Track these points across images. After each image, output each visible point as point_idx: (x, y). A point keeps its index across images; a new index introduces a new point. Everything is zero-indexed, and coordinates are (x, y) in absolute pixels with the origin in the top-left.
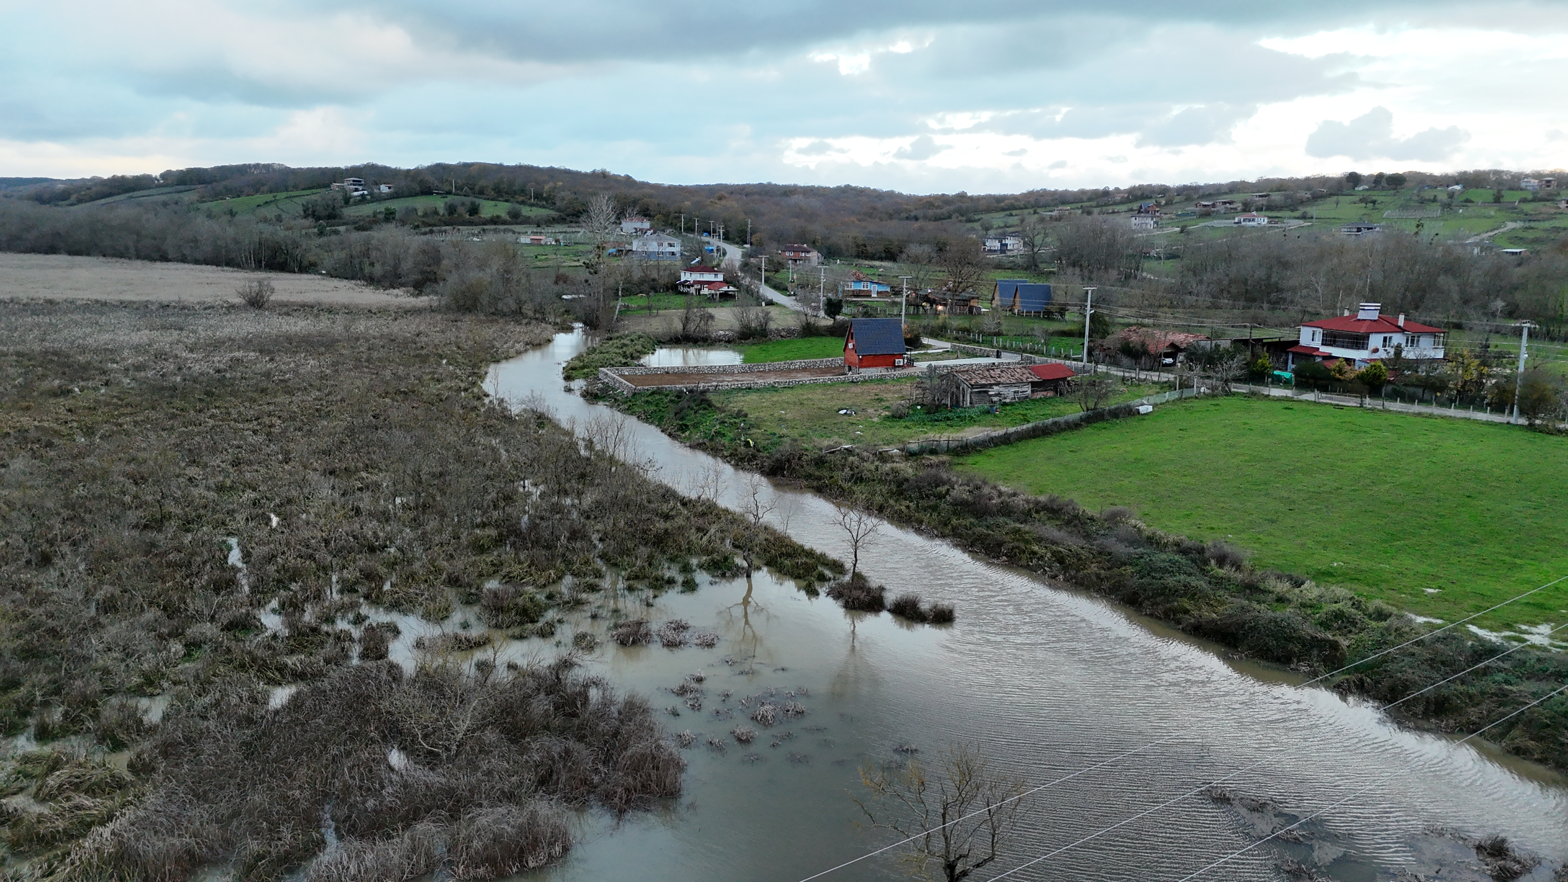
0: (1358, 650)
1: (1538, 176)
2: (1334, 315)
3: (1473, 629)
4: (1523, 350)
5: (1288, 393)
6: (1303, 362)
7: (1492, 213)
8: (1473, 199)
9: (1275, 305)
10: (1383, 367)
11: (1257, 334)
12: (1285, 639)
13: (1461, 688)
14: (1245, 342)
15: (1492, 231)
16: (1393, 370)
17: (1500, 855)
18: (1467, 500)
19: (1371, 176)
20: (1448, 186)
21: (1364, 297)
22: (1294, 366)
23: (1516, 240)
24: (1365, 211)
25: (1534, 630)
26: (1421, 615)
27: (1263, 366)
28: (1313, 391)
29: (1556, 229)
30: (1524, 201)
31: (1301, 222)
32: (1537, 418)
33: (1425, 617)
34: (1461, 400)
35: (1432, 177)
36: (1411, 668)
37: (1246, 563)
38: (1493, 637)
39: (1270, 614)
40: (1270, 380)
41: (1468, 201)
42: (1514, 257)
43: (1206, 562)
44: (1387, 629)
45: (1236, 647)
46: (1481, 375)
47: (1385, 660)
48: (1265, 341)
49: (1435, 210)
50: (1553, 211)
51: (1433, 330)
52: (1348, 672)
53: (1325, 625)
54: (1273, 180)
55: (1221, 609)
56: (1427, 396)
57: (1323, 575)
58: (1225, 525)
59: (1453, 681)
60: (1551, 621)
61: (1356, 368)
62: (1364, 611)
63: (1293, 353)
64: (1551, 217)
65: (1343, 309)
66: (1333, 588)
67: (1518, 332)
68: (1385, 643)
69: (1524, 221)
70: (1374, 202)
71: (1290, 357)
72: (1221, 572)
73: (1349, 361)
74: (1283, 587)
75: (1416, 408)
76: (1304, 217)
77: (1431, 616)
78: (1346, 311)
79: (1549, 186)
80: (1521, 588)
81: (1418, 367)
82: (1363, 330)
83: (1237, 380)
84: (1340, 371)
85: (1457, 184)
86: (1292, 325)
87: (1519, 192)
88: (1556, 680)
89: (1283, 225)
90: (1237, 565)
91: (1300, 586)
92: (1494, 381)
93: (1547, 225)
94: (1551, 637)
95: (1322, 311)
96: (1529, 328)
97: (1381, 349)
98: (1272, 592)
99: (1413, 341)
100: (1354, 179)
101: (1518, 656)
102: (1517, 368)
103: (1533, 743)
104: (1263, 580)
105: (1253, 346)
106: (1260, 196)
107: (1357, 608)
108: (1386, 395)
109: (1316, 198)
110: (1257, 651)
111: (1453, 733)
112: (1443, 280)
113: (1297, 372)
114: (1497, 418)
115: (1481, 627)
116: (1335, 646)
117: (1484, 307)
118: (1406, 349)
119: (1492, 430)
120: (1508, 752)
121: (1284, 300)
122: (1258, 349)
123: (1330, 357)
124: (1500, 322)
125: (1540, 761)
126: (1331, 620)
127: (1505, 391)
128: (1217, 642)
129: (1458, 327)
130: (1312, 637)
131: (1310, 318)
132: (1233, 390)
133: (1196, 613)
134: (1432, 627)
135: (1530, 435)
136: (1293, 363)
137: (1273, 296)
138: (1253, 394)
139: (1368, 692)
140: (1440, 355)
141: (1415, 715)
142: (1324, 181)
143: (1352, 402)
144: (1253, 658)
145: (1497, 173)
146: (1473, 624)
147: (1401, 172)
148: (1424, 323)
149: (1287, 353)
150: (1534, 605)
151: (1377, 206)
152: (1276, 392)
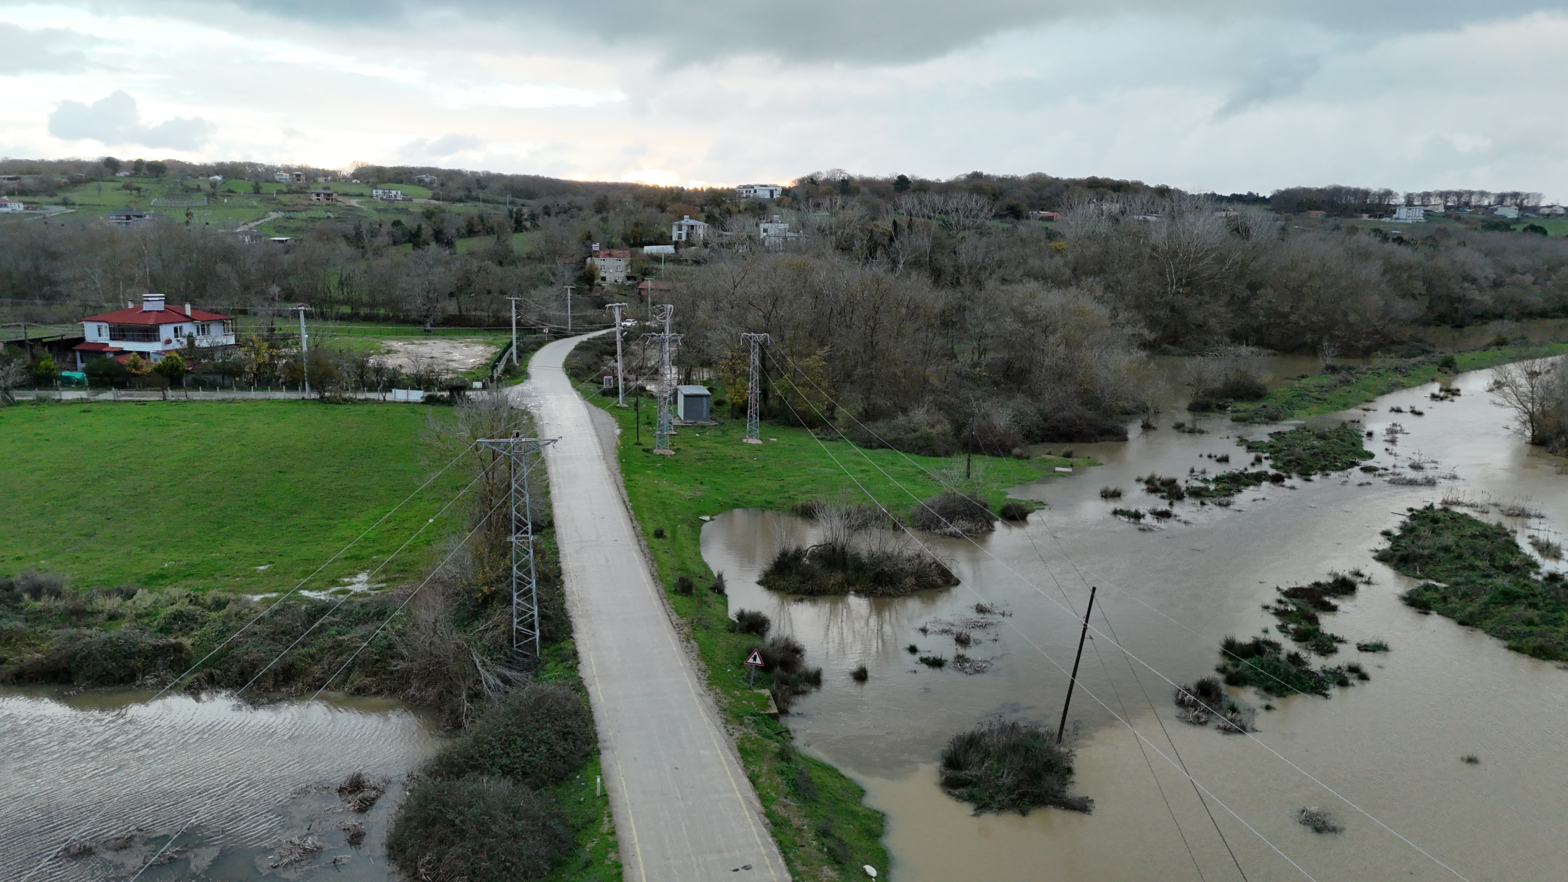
0: (202, 646)
1: (288, 170)
2: (119, 308)
3: (305, 593)
4: (303, 331)
5: (83, 394)
6: (94, 361)
7: (255, 203)
8: (234, 190)
9: (49, 299)
10: (179, 358)
11: (34, 333)
12: (125, 657)
13: (303, 651)
14: (21, 343)
15: (257, 220)
16: (189, 359)
17: (359, 788)
18: (280, 475)
19: (130, 162)
20: (209, 176)
21: (146, 287)
22: (84, 365)
23: (280, 230)
24: (132, 198)
25: (355, 580)
26: (257, 593)
27: (47, 368)
28: (111, 390)
29: (313, 220)
30: (280, 192)
31: (62, 209)
32: (325, 391)
33: (261, 593)
34: (259, 381)
35: (191, 166)
36: (255, 647)
37: (66, 587)
38: (321, 596)
39: (104, 636)
40: (59, 382)
41: (230, 191)
42: (281, 245)
43: (18, 598)
44: (227, 616)
45: (71, 682)
46: (272, 357)
47: (230, 648)
48: (44, 340)
49: (201, 200)
50: (306, 203)
51: (222, 318)
52: (197, 670)
53: (165, 630)
54: (21, 162)
55: (45, 646)
56: (227, 382)
57: (153, 580)
58: (34, 552)
59: (296, 647)
60: (367, 568)
61: (152, 361)
62: (202, 605)
63: (81, 351)
64: (308, 208)
65: (126, 301)
66: (168, 589)
67: (296, 315)
68: (228, 630)
69: (284, 211)
70: (138, 189)
71: (78, 355)
72: (38, 605)
73: (143, 354)
74: (113, 603)
75: (219, 395)
76: (65, 203)
77: (266, 591)
78: (130, 303)
79: (299, 180)
80: (337, 545)
81: (213, 355)
82: (151, 322)
83: (20, 386)
84: (136, 366)
85: (218, 175)
86: (75, 321)
87: (274, 184)
88: (378, 619)
89: (42, 212)
90: (57, 593)
91: (132, 598)
92: (284, 361)
93: (303, 215)
94: (368, 582)
95: (106, 305)
96: (305, 311)
97: (174, 340)
98: (102, 612)
99: (203, 329)
100: (111, 165)
101: (345, 607)
102: (302, 347)
103: (369, 679)
104: (90, 600)
105: (31, 347)
106: (8, 179)
107: (195, 604)
108: (187, 385)
109: (75, 183)
110: (96, 680)
111: (302, 694)
112: (222, 268)
113: (87, 371)
114: (293, 395)
115: (311, 590)
116: (178, 648)
117: (263, 292)
118: (198, 338)
119: (290, 406)
120: (352, 694)
121: (60, 294)
122: (38, 350)
123: (121, 352)
124: (278, 306)
125: (377, 693)
126: (170, 623)
127: (295, 370)
128: (48, 683)
129: (244, 312)
130: (154, 647)
131: (94, 313)
132: (16, 398)
133: (15, 659)
134: (268, 602)
135: (321, 408)
136: (82, 362)
137: (46, 289)
138: (40, 401)
139: (219, 683)
140: (232, 341)
141: (267, 690)
142: (79, 165)
143: (154, 396)
144: (93, 687)
145: (251, 165)
146: (304, 589)
147: (160, 160)
148: (211, 311)
149: (74, 352)
150: (351, 558)
151: (142, 193)
152: (68, 395)
